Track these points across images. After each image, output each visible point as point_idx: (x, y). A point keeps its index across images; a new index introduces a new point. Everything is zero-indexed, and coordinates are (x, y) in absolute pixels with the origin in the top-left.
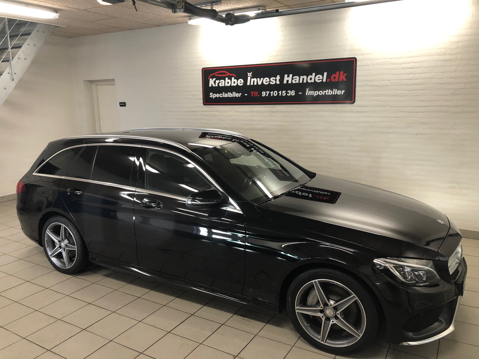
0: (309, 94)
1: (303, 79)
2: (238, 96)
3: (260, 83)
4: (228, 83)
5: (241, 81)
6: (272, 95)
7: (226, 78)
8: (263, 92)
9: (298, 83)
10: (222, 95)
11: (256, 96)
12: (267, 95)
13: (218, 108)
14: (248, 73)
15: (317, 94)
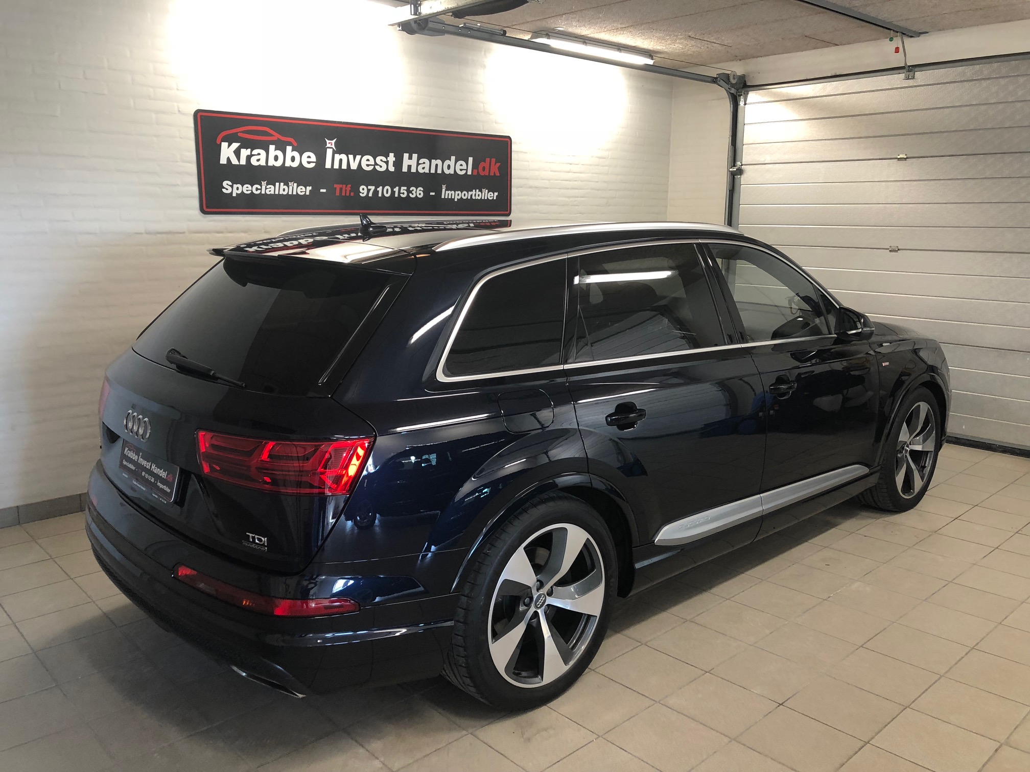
0: (446, 197)
1: (437, 165)
2: (304, 193)
3: (354, 166)
4: (276, 158)
5: (309, 157)
6: (380, 195)
7: (270, 146)
8: (362, 187)
9: (428, 172)
10: (259, 187)
11: (348, 195)
12: (370, 195)
13: (246, 221)
14: (328, 141)
15: (459, 197)
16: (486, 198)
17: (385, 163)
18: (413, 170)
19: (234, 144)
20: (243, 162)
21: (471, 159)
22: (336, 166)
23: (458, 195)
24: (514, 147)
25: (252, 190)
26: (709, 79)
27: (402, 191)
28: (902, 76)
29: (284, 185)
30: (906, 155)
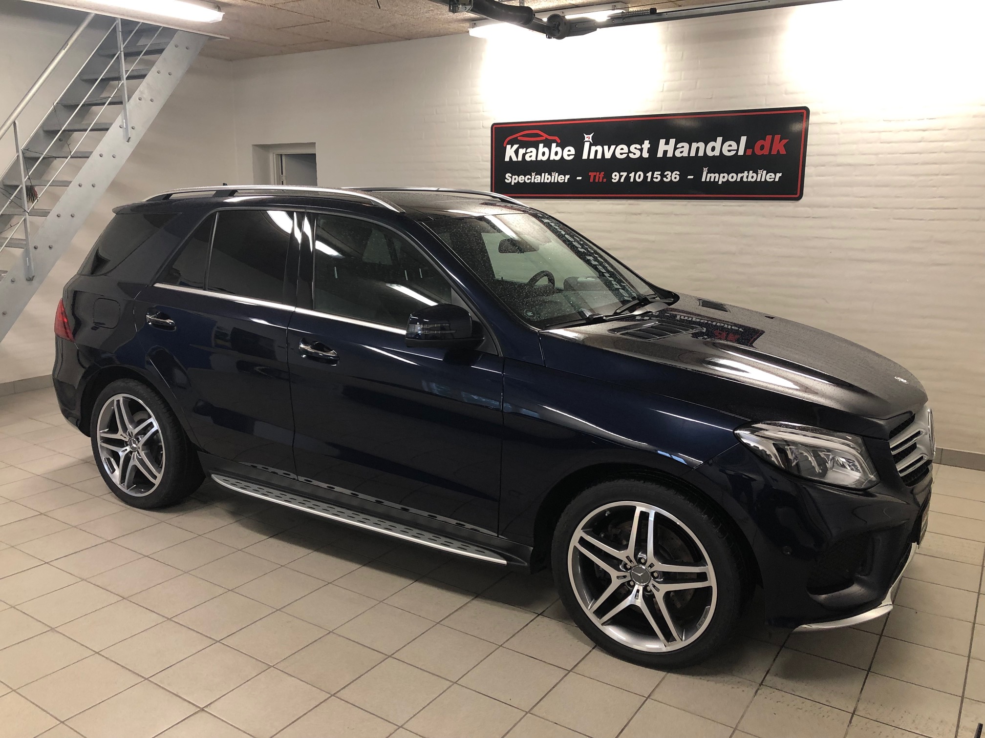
0: (708, 180)
1: (698, 149)
2: (563, 181)
3: (608, 155)
4: (544, 154)
5: (569, 151)
6: (632, 180)
7: (540, 145)
8: (614, 174)
9: (687, 156)
10: (530, 177)
11: (601, 181)
12: (622, 180)
14: (586, 136)
15: (725, 180)
16: (763, 180)
17: (639, 151)
18: (670, 155)
19: (515, 146)
20: (520, 159)
21: (744, 139)
22: (592, 157)
23: (724, 177)
24: (812, 119)
27: (655, 176)
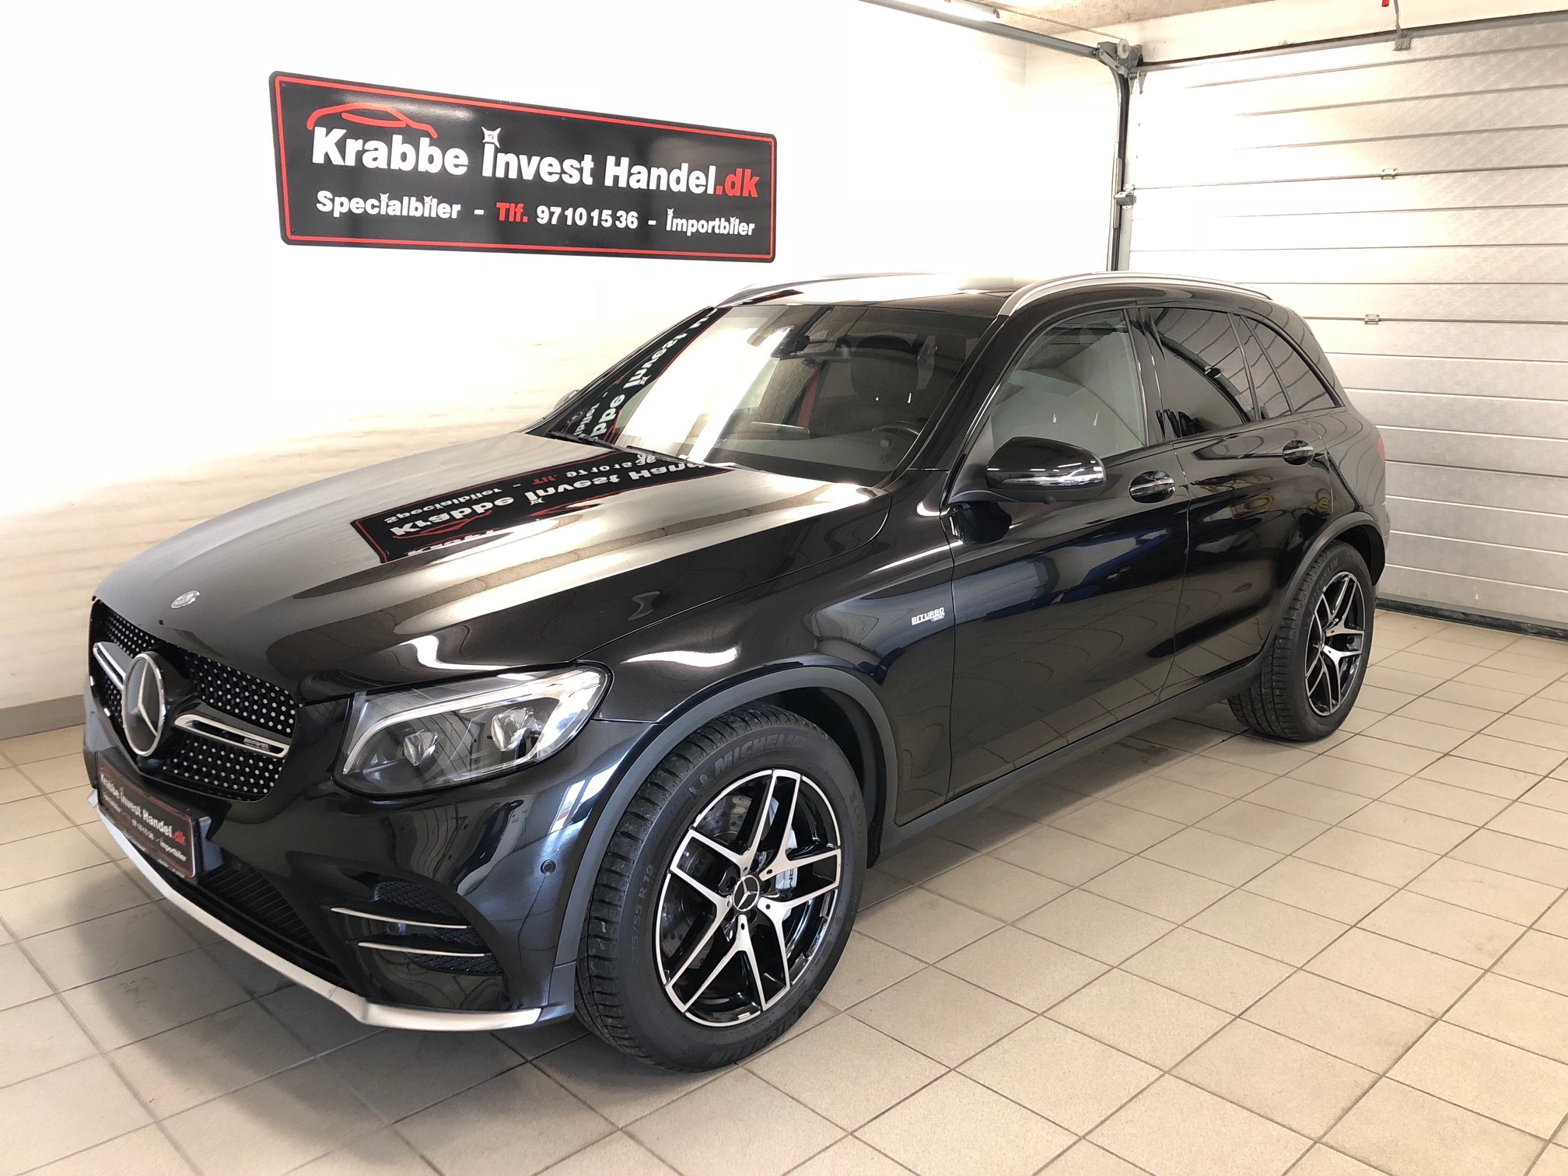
0: (674, 229)
1: (659, 177)
2: (449, 215)
3: (528, 174)
4: (404, 157)
5: (457, 157)
6: (569, 222)
8: (540, 209)
9: (646, 188)
10: (376, 203)
11: (518, 220)
12: (554, 221)
14: (487, 132)
15: (694, 230)
16: (736, 233)
17: (577, 171)
18: (622, 184)
21: (712, 169)
22: (500, 174)
23: (693, 226)
24: (781, 153)
25: (365, 208)
26: (1087, 51)
27: (603, 217)
28: (1392, 45)
29: (417, 201)
30: (1394, 170)
